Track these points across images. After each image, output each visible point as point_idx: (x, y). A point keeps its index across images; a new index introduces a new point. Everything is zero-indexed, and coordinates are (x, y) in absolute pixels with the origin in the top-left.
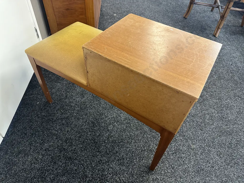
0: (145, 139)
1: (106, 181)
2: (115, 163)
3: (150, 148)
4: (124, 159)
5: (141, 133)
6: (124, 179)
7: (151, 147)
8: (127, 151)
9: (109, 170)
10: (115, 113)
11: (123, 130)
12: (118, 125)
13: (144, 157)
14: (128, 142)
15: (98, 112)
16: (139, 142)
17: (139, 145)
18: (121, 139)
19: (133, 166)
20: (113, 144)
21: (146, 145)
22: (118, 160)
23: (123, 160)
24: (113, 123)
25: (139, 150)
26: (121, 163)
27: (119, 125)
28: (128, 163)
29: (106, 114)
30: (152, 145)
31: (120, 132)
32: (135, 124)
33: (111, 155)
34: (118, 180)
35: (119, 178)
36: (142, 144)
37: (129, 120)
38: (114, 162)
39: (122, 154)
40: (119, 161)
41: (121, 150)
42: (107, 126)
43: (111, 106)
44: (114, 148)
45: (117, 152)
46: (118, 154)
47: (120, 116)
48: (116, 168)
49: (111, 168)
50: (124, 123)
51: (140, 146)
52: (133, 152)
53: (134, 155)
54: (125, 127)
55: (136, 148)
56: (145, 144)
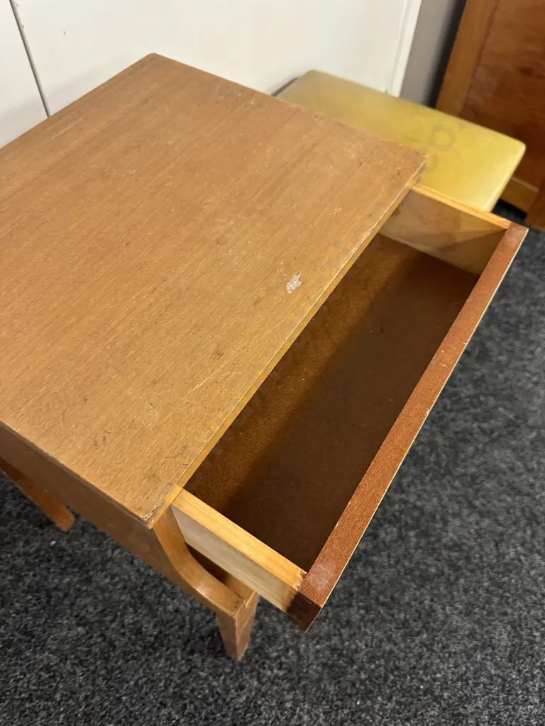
0: (469, 665)
1: (255, 673)
2: (318, 651)
3: (461, 710)
4: (352, 662)
5: (472, 635)
6: (306, 718)
7: (470, 709)
8: (380, 647)
9: (287, 650)
10: (435, 499)
11: (421, 576)
12: (417, 547)
13: (415, 716)
14: (406, 624)
16: (439, 657)
17: (432, 664)
18: (392, 598)
19: (362, 711)
20: (355, 589)
21: (456, 687)
22: (333, 650)
23: (346, 662)
24: (406, 524)
25: (422, 681)
26: (333, 666)
27: (421, 548)
28: (354, 685)
30: (477, 708)
31: (406, 574)
32: (475, 591)
33: (326, 617)
34: (288, 705)
35: (296, 702)
36: (445, 670)
37: (468, 559)
38: (318, 643)
39: (360, 644)
40: (332, 654)
41: (365, 627)
43: (440, 466)
44: (350, 606)
45: (348, 622)
46: (345, 632)
47: (445, 522)
48: (308, 667)
49: (297, 652)
50: (440, 554)
51: (435, 674)
52: (397, 668)
53: (392, 678)
54: (433, 570)
55: (415, 667)
56: (458, 680)
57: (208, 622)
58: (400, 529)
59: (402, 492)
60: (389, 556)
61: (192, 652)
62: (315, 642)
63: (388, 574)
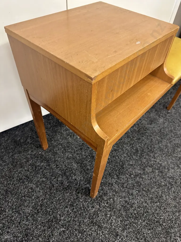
0: (173, 216)
1: (98, 204)
2: (121, 201)
3: (169, 230)
4: (132, 207)
5: (175, 207)
6: (114, 221)
7: (173, 231)
8: (142, 204)
9: (110, 199)
10: (166, 162)
11: (159, 184)
12: (158, 175)
13: (152, 229)
14: (152, 199)
15: (151, 147)
16: (163, 211)
17: (160, 213)
18: (148, 189)
19: (134, 223)
20: (135, 184)
21: (168, 222)
22: (126, 202)
23: (130, 207)
24: (155, 168)
25: (156, 218)
26: (125, 207)
27: (160, 176)
28: (132, 214)
29: (156, 155)
30: (175, 231)
31: (153, 183)
32: (177, 193)
33: (125, 191)
34: (108, 216)
35: (111, 215)
36: (165, 216)
37: (176, 182)
38: (121, 198)
39: (135, 202)
40: (125, 203)
41: (138, 197)
42: (146, 165)
43: (168, 153)
44: (133, 189)
45: (132, 194)
46: (131, 197)
47: (169, 170)
48: (117, 205)
49: (114, 200)
50: (166, 179)
51: (161, 216)
52: (148, 212)
53: (145, 215)
54: (163, 184)
55: (154, 213)
56: (169, 220)
57: (85, 185)
58: (153, 169)
59: (155, 158)
60: (148, 176)
61: (79, 193)
62: (120, 198)
63: (147, 182)
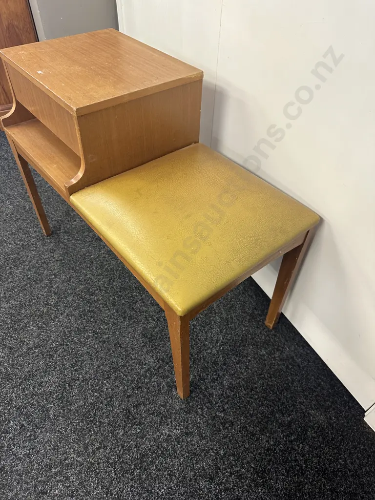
2: (28, 257)
4: (15, 266)
8: (12, 277)
15: (91, 317)
22: (24, 262)
24: (51, 309)
29: (73, 319)
31: (31, 299)
39: (19, 271)
41: (23, 275)
42: (62, 298)
45: (29, 270)
46: (27, 268)
48: (25, 252)
49: (33, 250)
50: (27, 318)
54: (23, 312)
58: (51, 305)
59: (68, 315)
60: (43, 295)
61: (58, 222)
62: (32, 257)
63: (36, 291)
